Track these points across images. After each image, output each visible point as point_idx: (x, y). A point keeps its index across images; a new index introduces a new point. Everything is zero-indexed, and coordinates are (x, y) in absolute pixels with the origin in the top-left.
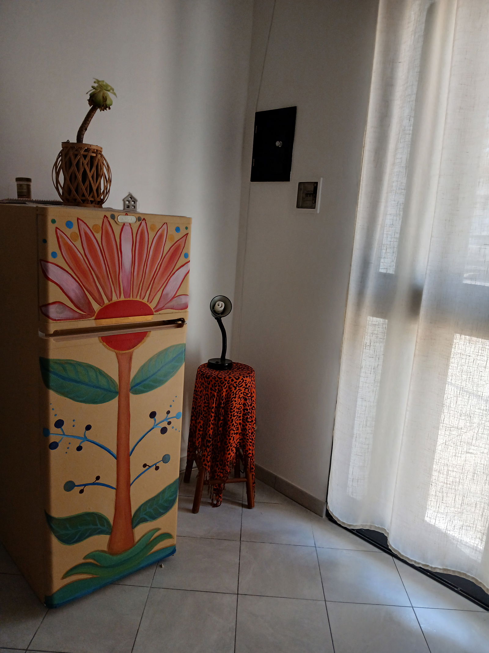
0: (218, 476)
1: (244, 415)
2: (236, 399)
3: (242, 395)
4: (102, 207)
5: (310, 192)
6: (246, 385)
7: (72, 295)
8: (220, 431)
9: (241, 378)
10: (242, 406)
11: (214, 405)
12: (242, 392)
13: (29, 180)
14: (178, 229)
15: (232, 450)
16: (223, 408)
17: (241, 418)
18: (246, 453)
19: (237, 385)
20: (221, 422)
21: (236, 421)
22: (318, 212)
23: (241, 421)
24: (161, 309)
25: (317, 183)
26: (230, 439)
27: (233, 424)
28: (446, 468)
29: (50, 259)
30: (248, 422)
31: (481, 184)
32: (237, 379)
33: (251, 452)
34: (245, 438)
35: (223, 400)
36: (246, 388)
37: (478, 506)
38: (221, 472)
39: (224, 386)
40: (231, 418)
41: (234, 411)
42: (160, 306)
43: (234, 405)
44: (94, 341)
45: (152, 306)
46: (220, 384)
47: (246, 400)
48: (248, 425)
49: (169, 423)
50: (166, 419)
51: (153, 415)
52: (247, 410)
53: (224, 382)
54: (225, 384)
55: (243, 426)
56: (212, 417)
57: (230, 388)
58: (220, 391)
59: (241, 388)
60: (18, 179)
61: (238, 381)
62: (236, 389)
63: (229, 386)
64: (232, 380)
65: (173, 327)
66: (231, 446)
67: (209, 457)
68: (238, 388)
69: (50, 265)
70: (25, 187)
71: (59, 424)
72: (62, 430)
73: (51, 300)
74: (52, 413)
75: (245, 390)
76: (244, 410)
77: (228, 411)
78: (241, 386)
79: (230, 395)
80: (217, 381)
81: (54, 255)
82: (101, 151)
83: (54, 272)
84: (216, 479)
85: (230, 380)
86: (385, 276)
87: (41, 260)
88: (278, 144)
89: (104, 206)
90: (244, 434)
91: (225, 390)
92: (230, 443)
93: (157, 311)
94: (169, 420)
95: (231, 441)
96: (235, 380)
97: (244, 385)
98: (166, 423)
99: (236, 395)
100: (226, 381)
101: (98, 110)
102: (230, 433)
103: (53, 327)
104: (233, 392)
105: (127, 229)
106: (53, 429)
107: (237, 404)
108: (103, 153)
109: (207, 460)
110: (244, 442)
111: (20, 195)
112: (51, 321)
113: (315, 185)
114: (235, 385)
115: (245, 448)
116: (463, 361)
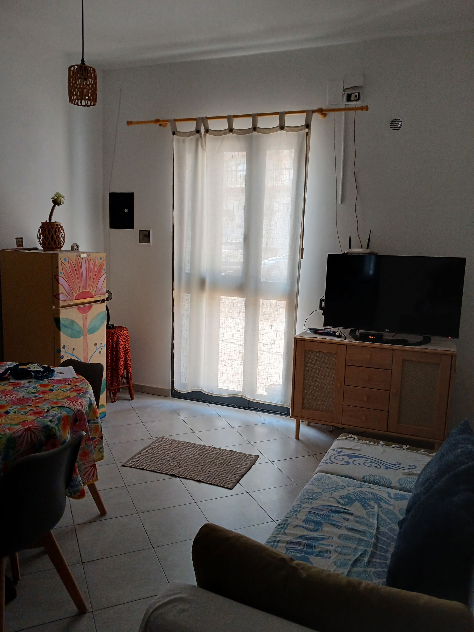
0: (114, 385)
1: (125, 350)
2: (122, 342)
3: (124, 340)
4: (61, 250)
5: (146, 235)
6: (125, 335)
7: (67, 290)
8: (114, 360)
9: (122, 331)
10: (124, 346)
11: (110, 347)
12: (124, 338)
13: (22, 238)
14: (101, 258)
15: (122, 369)
16: (115, 347)
17: (124, 353)
18: (128, 371)
19: (121, 334)
20: (114, 355)
21: (122, 354)
22: (152, 245)
23: (124, 354)
24: (96, 295)
25: (150, 231)
26: (121, 363)
27: (121, 355)
28: (224, 350)
29: (60, 275)
30: (128, 354)
31: (223, 235)
32: (121, 332)
33: (130, 370)
34: (127, 363)
35: (114, 343)
36: (125, 336)
37: (238, 364)
38: (116, 383)
39: (115, 336)
40: (120, 352)
41: (121, 348)
42: (96, 294)
43: (121, 345)
44: (74, 310)
45: (93, 293)
46: (112, 335)
47: (126, 342)
48: (128, 356)
49: (102, 349)
50: (100, 347)
51: (96, 344)
52: (127, 348)
53: (114, 334)
54: (115, 335)
55: (125, 357)
56: (109, 353)
57: (118, 336)
58: (113, 339)
59: (123, 336)
60: (16, 239)
61: (122, 333)
62: (121, 337)
63: (117, 335)
64: (119, 332)
65: (99, 303)
66: (121, 367)
67: (109, 375)
68: (122, 336)
69: (60, 277)
70: (21, 242)
71: (64, 347)
72: (65, 350)
73: (60, 293)
74: (61, 342)
75: (125, 337)
76: (125, 348)
77: (118, 349)
78: (123, 335)
79: (118, 340)
80: (111, 334)
81: (61, 273)
82: (60, 225)
83: (61, 280)
84: (113, 387)
85: (118, 332)
86: (188, 274)
87: (55, 276)
88: (126, 211)
89: (62, 249)
90: (126, 361)
91: (115, 338)
92: (120, 365)
93: (95, 296)
94: (102, 348)
95: (121, 364)
96: (120, 332)
97: (124, 335)
98: (100, 349)
99: (121, 340)
100: (115, 333)
101: (57, 206)
102: (120, 360)
103: (61, 304)
104: (120, 338)
105: (84, 260)
106: (62, 349)
107: (122, 344)
108: (61, 225)
109: (109, 376)
110: (126, 365)
111: (18, 246)
112: (60, 301)
113: (149, 232)
114: (120, 335)
115: (127, 368)
116: (225, 305)
